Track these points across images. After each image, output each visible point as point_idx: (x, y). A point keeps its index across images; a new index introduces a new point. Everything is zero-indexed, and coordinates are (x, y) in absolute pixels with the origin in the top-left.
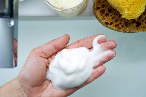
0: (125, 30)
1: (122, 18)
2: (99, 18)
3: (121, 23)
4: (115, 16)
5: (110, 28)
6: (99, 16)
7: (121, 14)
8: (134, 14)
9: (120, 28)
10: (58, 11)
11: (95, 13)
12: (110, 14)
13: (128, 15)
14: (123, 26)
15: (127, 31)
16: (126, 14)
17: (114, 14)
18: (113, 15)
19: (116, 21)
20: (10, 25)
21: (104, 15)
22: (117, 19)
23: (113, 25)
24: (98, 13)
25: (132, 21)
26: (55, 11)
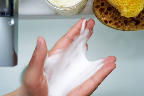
0: (124, 28)
1: (121, 16)
2: (98, 16)
3: (120, 22)
4: (115, 14)
5: (109, 26)
6: (98, 15)
7: (120, 13)
8: (133, 12)
9: (119, 26)
10: (58, 9)
11: (94, 12)
12: (109, 12)
13: (127, 13)
14: (122, 24)
15: (126, 29)
16: (125, 12)
17: (114, 12)
18: (113, 14)
19: (115, 19)
20: (11, 23)
21: (103, 13)
22: (116, 17)
23: (112, 23)
24: (97, 12)
25: (131, 20)
26: (54, 10)
